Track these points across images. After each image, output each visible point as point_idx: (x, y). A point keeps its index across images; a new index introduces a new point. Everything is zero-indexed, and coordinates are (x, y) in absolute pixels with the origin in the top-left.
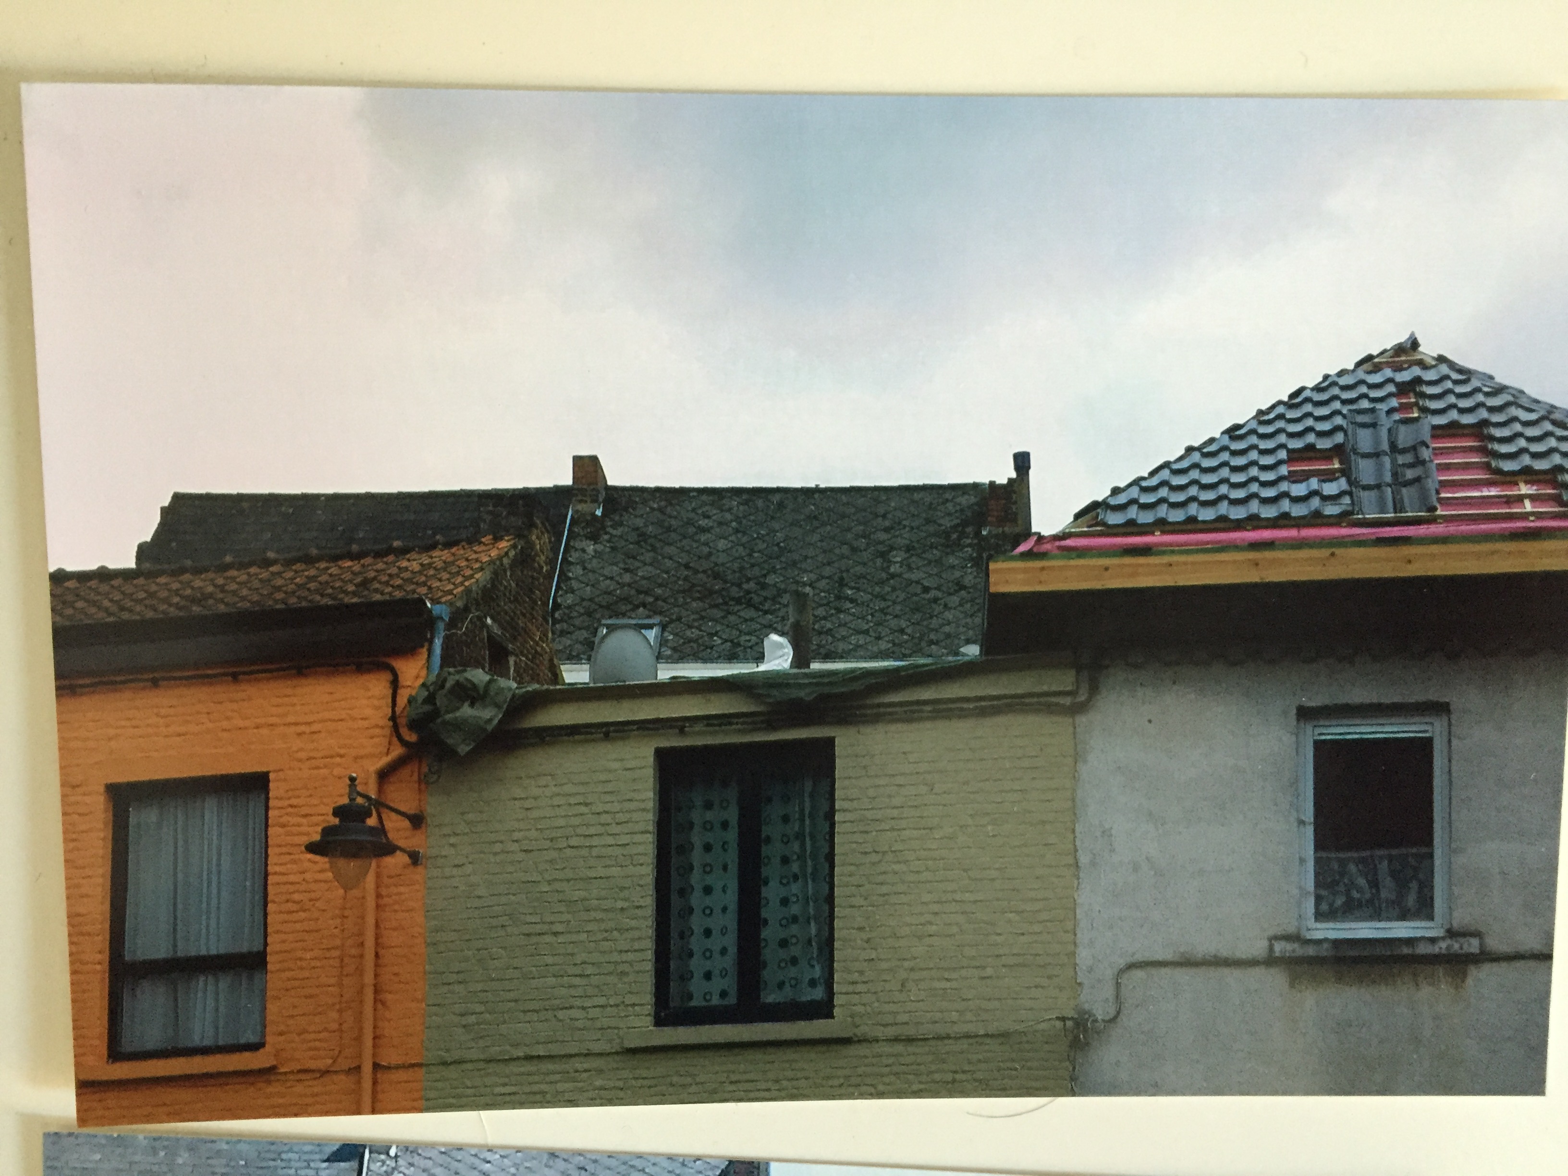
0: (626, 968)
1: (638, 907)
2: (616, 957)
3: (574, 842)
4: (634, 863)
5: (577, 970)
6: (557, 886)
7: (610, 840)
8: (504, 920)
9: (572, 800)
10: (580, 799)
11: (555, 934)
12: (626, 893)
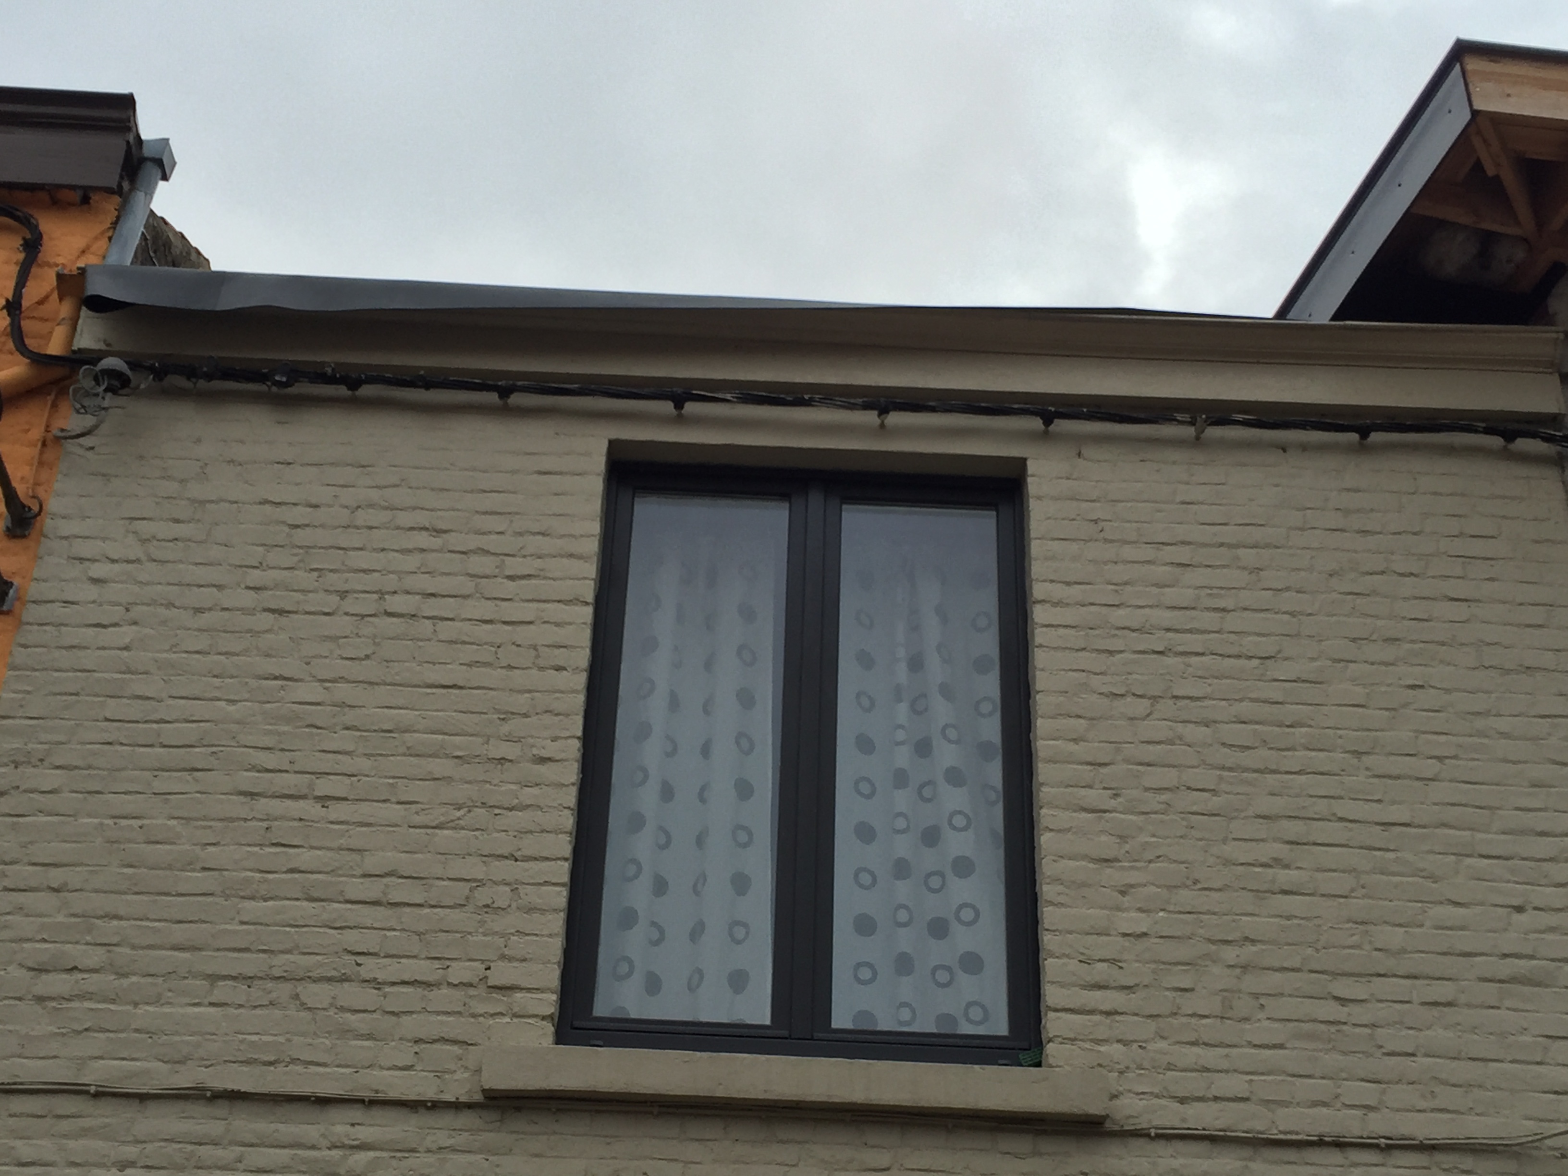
0: (502, 896)
1: (543, 760)
2: (475, 869)
3: (397, 603)
4: (541, 662)
5: (372, 890)
6: (343, 691)
7: (486, 610)
8: (198, 756)
9: (406, 519)
10: (421, 518)
11: (324, 800)
12: (514, 726)
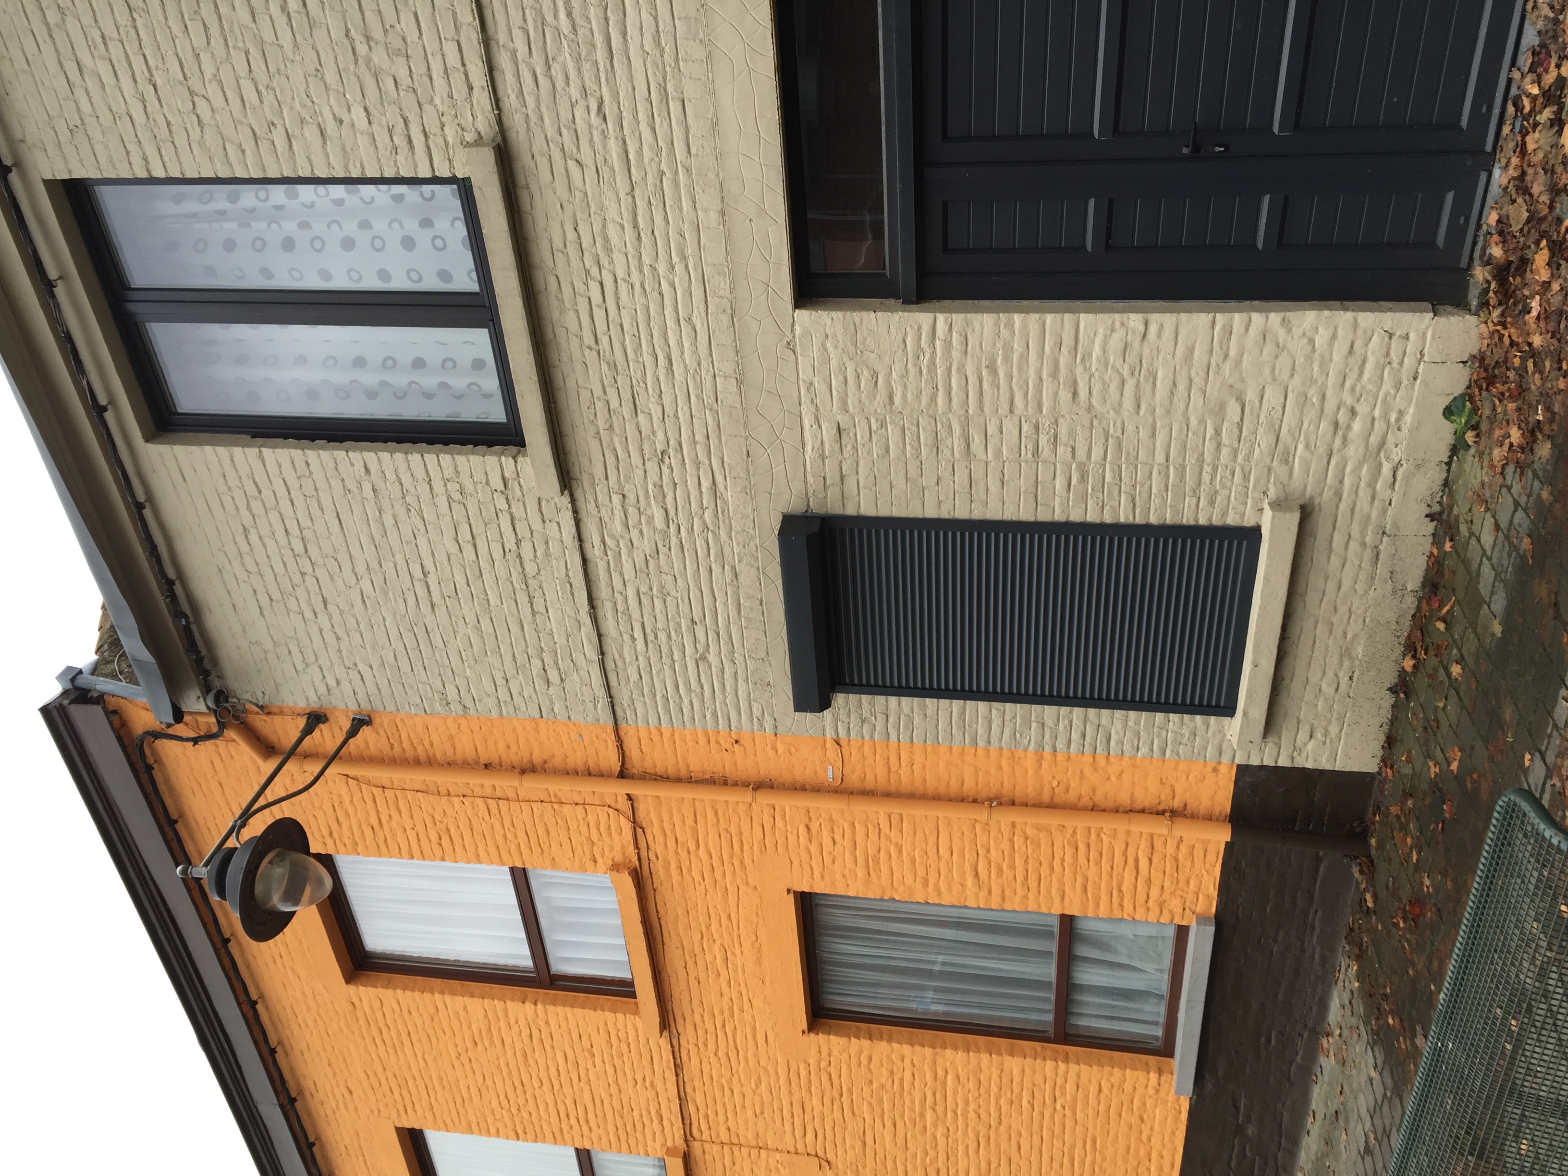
0: (453, 487)
3: (298, 548)
4: (307, 474)
6: (360, 570)
7: (285, 503)
8: (419, 631)
9: (244, 547)
10: (240, 539)
11: (425, 573)
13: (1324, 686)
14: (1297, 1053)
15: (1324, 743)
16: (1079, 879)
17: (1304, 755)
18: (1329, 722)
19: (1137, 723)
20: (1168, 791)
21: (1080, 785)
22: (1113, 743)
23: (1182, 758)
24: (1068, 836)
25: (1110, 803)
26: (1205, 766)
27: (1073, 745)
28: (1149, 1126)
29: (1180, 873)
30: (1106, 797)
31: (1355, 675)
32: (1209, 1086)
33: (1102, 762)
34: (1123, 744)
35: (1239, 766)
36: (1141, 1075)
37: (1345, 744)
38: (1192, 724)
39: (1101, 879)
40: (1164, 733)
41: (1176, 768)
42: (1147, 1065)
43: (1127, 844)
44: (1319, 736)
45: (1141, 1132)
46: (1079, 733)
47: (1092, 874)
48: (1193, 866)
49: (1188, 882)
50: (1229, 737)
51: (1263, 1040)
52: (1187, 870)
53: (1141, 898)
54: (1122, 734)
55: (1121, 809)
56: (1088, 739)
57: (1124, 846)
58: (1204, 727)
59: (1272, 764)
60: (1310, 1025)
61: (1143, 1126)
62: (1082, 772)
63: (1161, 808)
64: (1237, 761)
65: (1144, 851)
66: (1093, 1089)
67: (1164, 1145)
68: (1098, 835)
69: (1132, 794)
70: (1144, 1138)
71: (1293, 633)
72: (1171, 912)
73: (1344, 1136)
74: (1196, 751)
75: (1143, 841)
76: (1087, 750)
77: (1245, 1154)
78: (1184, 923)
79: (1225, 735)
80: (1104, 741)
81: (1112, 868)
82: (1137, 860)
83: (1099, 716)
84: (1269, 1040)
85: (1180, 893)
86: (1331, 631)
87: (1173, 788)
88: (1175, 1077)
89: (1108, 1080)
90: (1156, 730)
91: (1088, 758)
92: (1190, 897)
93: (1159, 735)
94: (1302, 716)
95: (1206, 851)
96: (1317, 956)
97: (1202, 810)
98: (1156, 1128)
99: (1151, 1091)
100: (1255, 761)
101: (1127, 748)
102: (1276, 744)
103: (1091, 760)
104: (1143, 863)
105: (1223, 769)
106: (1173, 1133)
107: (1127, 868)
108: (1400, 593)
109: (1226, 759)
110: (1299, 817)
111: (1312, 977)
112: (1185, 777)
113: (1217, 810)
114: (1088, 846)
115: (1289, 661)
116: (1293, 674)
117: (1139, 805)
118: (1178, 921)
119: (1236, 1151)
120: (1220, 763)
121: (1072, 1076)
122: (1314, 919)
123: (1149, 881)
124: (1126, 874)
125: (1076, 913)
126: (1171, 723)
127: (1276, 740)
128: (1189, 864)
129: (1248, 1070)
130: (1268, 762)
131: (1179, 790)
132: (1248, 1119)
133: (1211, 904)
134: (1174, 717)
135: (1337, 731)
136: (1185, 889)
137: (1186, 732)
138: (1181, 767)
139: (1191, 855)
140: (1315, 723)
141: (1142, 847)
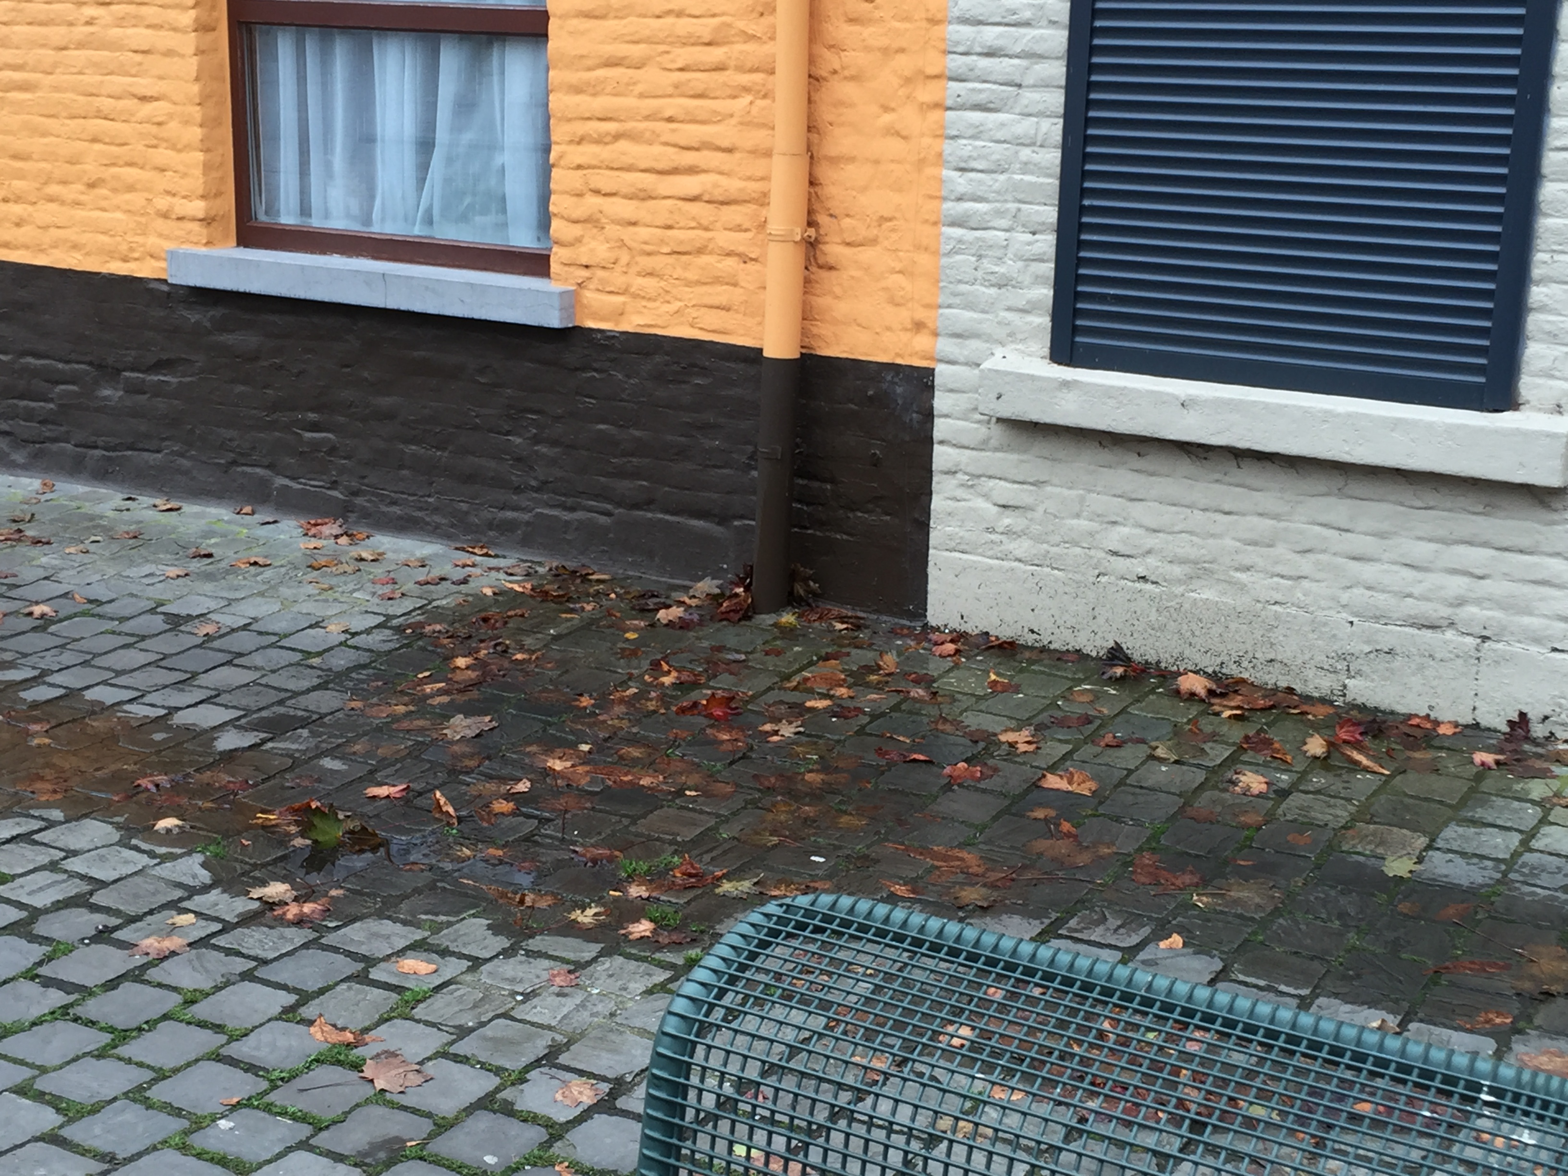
13: (1125, 530)
14: (293, 478)
15: (991, 530)
16: (637, 51)
17: (960, 493)
18: (1038, 539)
19: (1026, 167)
20: (863, 233)
21: (868, 49)
22: (976, 116)
23: (944, 261)
24: (741, 24)
25: (826, 114)
26: (928, 306)
27: (967, 30)
28: (83, 198)
29: (671, 259)
30: (841, 103)
31: (1149, 587)
32: (193, 316)
33: (926, 93)
34: (974, 137)
35: (931, 372)
36: (196, 181)
37: (991, 568)
38: (1027, 279)
39: (641, 96)
40: (1004, 223)
41: (919, 247)
42: (218, 194)
43: (729, 150)
44: (1007, 521)
45: (64, 182)
46: (1000, 43)
47: (650, 76)
48: (689, 284)
49: (650, 274)
50: (999, 352)
51: (312, 416)
52: (678, 272)
53: (604, 180)
54: (999, 135)
55: (815, 137)
56: (985, 63)
57: (725, 144)
58: (1021, 303)
59: (937, 435)
60: (359, 501)
61: (80, 187)
62: (902, 50)
63: (822, 219)
64: (941, 369)
65: (716, 185)
66: (145, 85)
67: (46, 228)
68: (746, 89)
69: (852, 159)
70: (54, 189)
71: (1249, 474)
72: (579, 240)
73: (173, 572)
74: (963, 288)
75: (741, 184)
76: (956, 63)
77: (58, 383)
78: (554, 267)
79: (1002, 344)
80: (981, 98)
81: (670, 120)
82: (692, 170)
83: (1045, 85)
84: (315, 427)
85: (625, 258)
86: (1254, 543)
87: (873, 242)
88: (203, 250)
89: (171, 116)
90: (1013, 206)
91: (934, 63)
92: (617, 279)
93: (999, 213)
94: (1049, 489)
95: (727, 309)
96: (510, 514)
97: (821, 301)
98: (80, 214)
99: (162, 203)
100: (941, 402)
101: (964, 148)
102: (986, 442)
103: (931, 70)
104: (690, 184)
105: (922, 342)
106: (75, 247)
107: (671, 150)
108: (1341, 666)
109: (945, 346)
110: (816, 484)
111: (464, 506)
112: (898, 266)
113: (822, 329)
114: (720, 68)
115: (1185, 465)
116: (1152, 474)
117: (825, 173)
118: (558, 256)
119: (60, 366)
120: (936, 334)
121: (165, 39)
122: (590, 510)
123: (645, 196)
124: (657, 149)
125: (550, 43)
126: (1029, 237)
127: (994, 443)
128: (692, 275)
129: (239, 388)
130: (941, 428)
131: (866, 255)
132: (135, 389)
133: (603, 319)
134: (1047, 243)
135: (1019, 553)
136: (634, 269)
137: (1010, 267)
138: (924, 259)
139: (717, 280)
140: (1039, 514)
141: (723, 181)
